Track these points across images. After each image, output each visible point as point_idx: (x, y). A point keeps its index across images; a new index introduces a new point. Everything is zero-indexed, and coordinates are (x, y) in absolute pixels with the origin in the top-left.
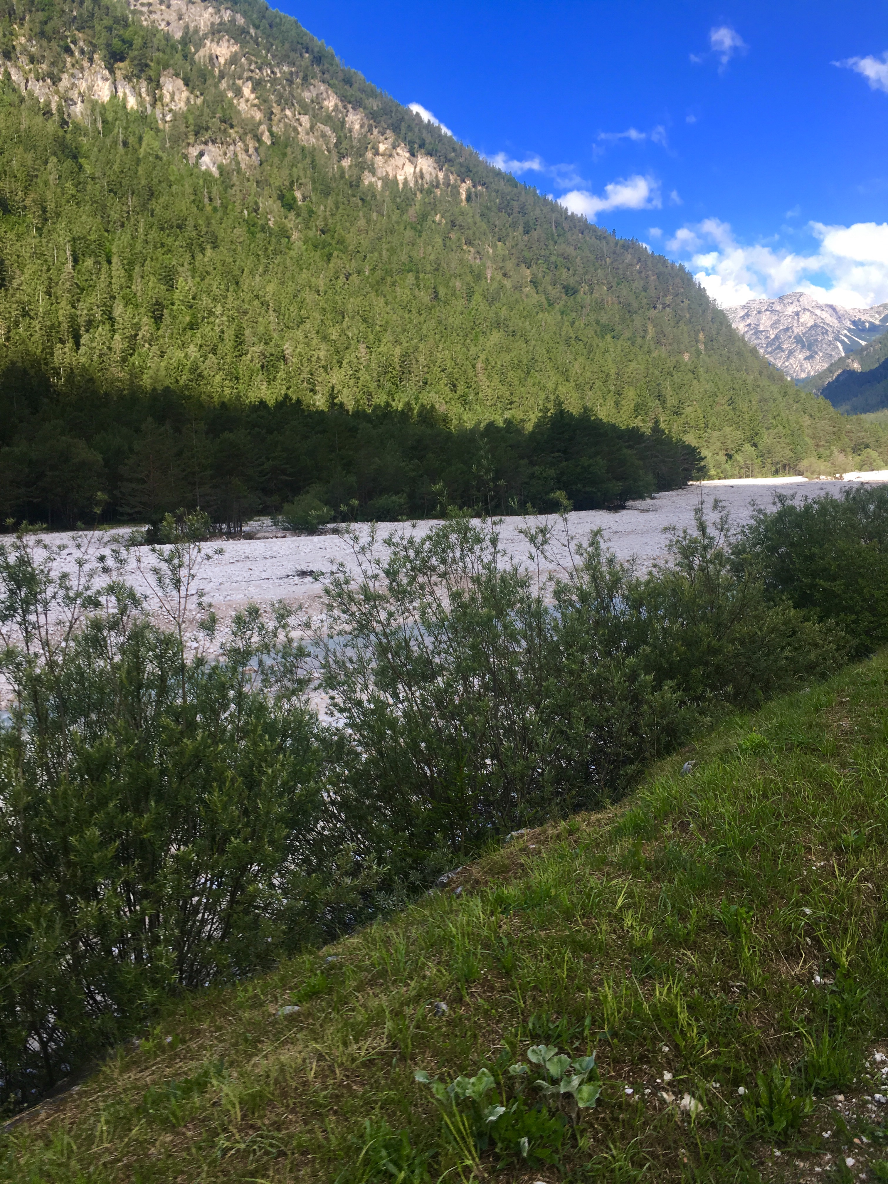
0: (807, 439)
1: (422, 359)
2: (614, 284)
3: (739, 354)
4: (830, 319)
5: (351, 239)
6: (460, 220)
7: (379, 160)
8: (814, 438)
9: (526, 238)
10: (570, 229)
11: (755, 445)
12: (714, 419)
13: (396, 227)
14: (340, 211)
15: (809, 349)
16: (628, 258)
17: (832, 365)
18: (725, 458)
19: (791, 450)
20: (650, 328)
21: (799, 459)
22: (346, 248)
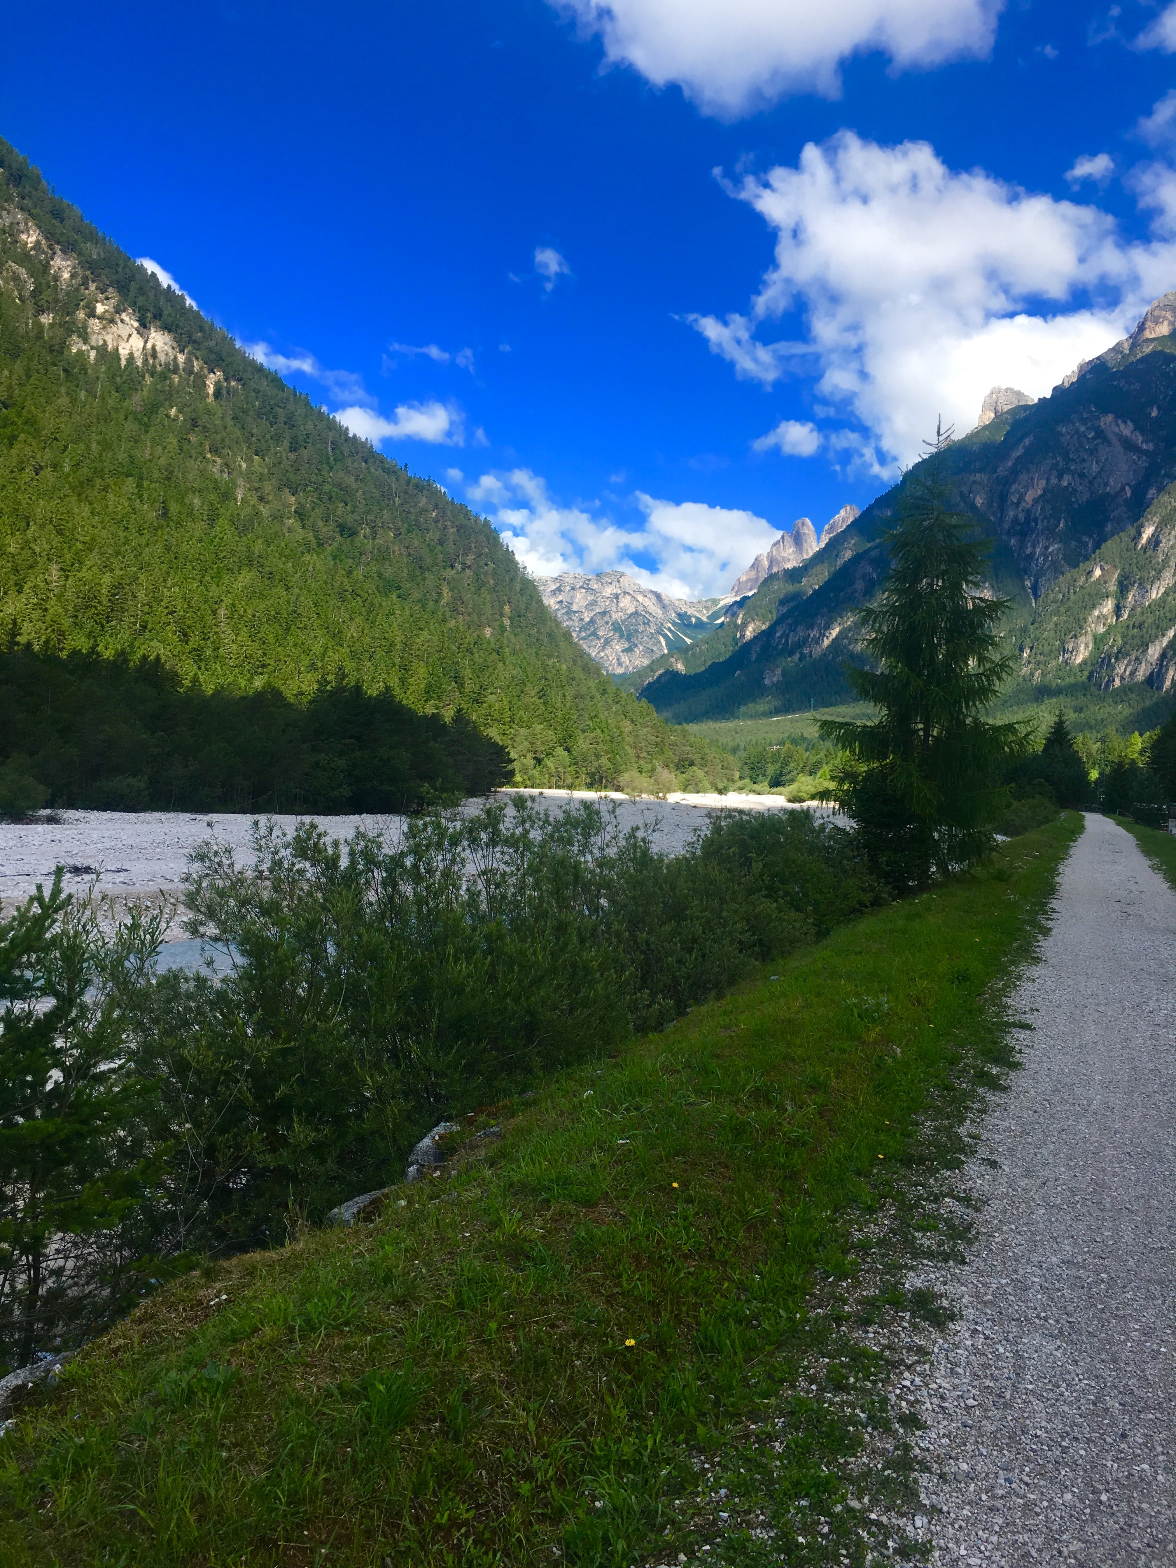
0: (627, 748)
1: (141, 595)
2: (403, 530)
3: (550, 636)
4: (653, 608)
5: (48, 421)
6: (204, 419)
7: (95, 324)
8: (635, 748)
9: (292, 456)
10: (352, 455)
11: (567, 749)
12: (521, 712)
13: (113, 415)
14: (32, 381)
15: (628, 639)
16: (423, 501)
17: (653, 662)
18: (533, 762)
19: (609, 759)
20: (445, 591)
21: (618, 772)
22: (38, 431)
